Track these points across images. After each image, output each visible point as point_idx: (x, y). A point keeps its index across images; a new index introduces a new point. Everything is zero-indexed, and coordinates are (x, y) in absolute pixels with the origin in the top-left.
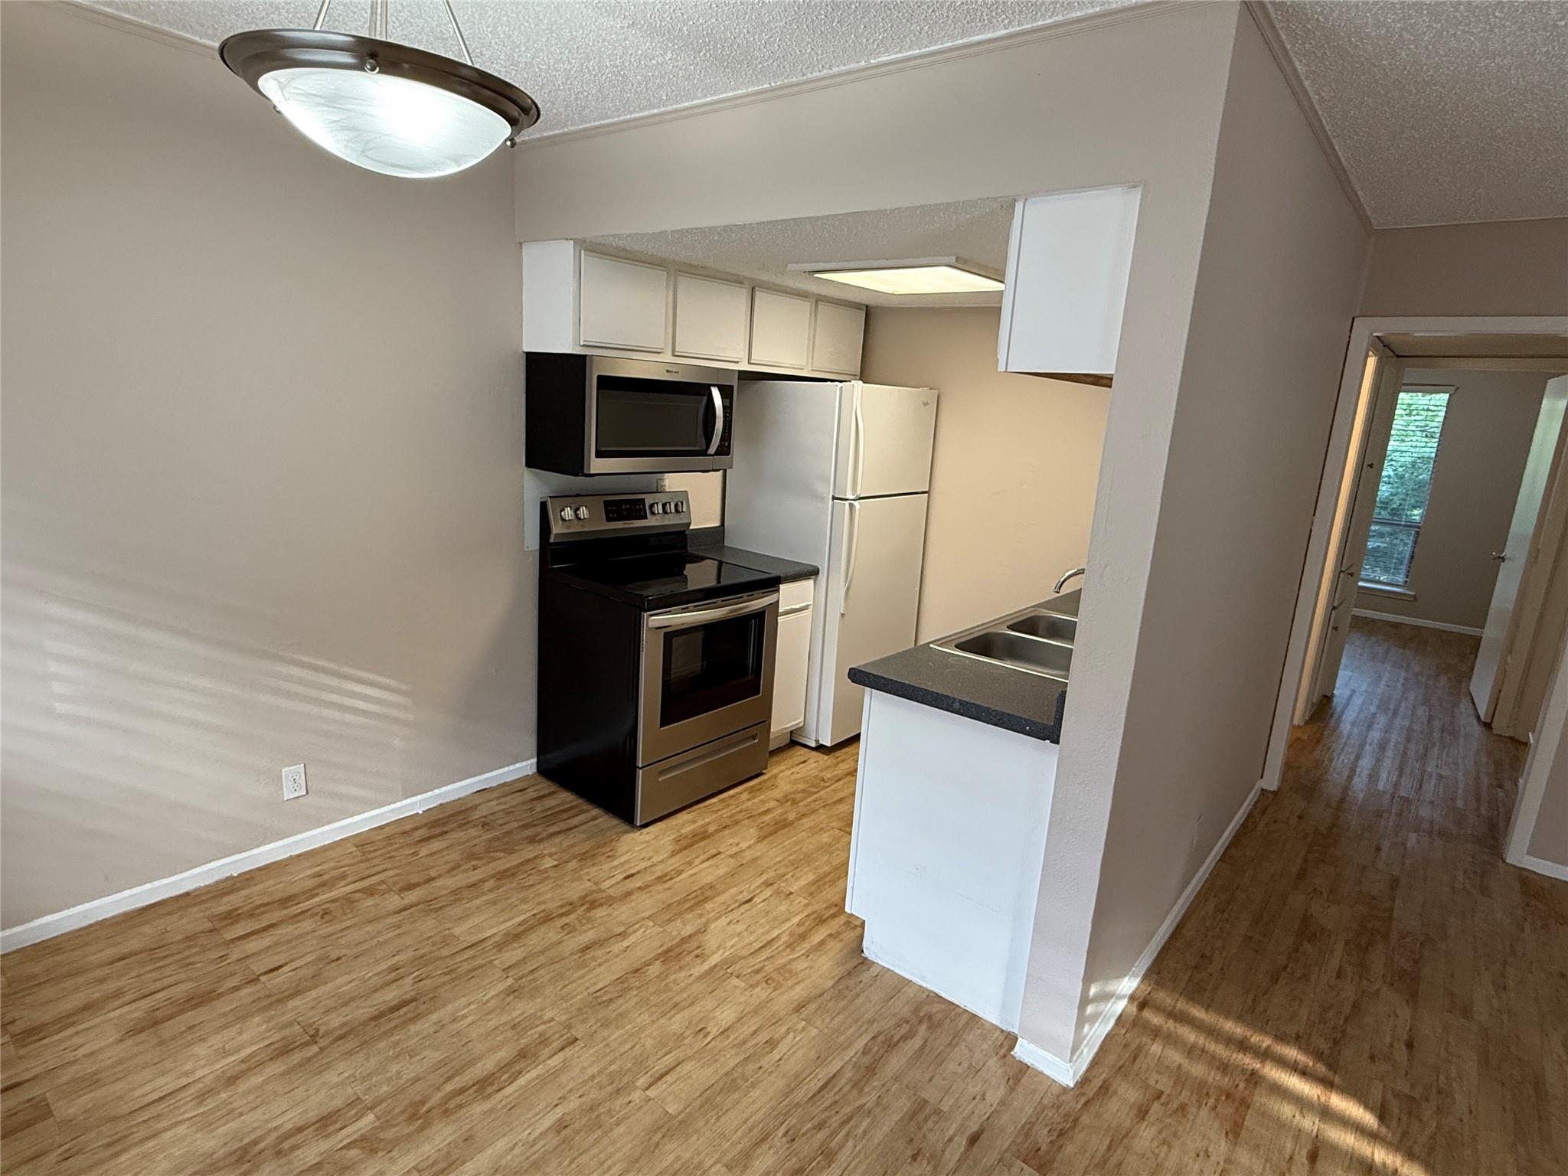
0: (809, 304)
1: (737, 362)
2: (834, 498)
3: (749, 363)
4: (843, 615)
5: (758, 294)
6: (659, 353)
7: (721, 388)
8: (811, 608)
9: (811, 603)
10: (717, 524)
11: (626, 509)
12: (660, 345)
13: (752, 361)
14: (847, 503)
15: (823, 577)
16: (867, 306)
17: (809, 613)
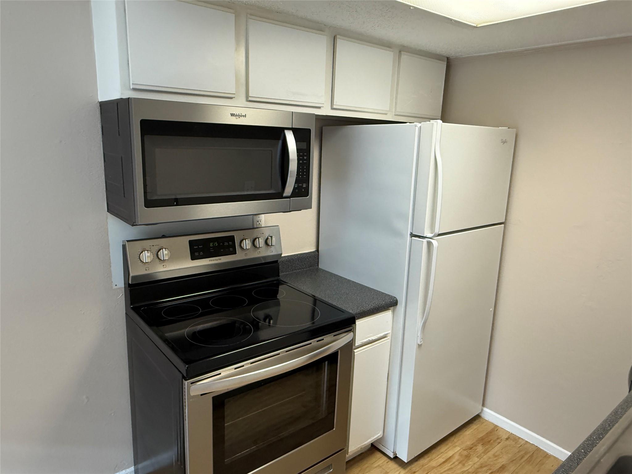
0: (392, 53)
1: (319, 108)
2: (412, 235)
3: (333, 109)
4: (420, 346)
5: (340, 42)
6: (231, 98)
7: (296, 131)
8: (389, 337)
9: (390, 331)
10: (313, 249)
11: (214, 247)
12: (231, 89)
13: (335, 107)
14: (425, 241)
15: (400, 308)
16: (448, 58)
17: (387, 341)
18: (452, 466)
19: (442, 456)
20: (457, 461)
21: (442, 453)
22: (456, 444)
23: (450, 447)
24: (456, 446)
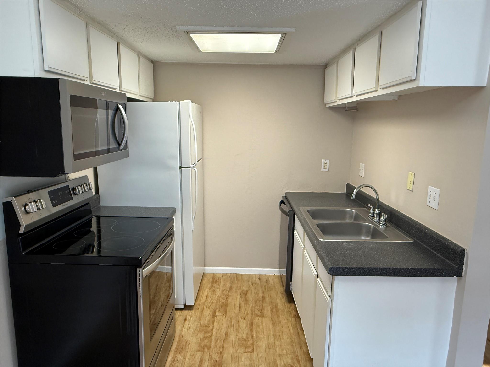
18: (211, 298)
19: (203, 296)
20: (211, 295)
21: (202, 295)
22: (204, 289)
23: (203, 291)
24: (205, 290)
